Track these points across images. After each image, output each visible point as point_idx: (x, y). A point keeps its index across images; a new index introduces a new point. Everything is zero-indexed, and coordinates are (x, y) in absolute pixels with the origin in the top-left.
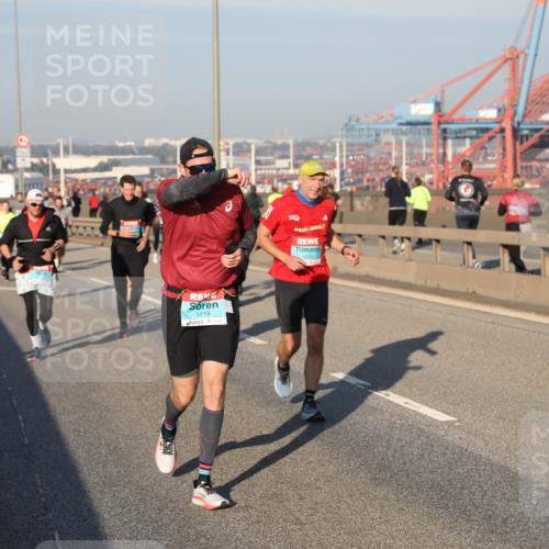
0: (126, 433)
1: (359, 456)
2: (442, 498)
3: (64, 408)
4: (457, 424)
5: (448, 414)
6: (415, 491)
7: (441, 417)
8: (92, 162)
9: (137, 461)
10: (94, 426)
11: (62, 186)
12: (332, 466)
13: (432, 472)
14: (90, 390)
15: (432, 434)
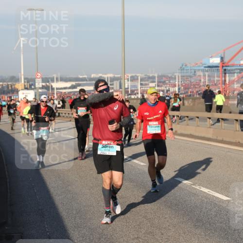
0: (84, 204)
1: (188, 215)
2: (225, 235)
3: (57, 193)
4: (232, 201)
5: (228, 197)
6: (213, 231)
7: (225, 198)
8: (68, 84)
9: (89, 217)
10: (70, 201)
11: (55, 95)
12: (176, 220)
13: (221, 223)
14: (68, 185)
15: (221, 206)
